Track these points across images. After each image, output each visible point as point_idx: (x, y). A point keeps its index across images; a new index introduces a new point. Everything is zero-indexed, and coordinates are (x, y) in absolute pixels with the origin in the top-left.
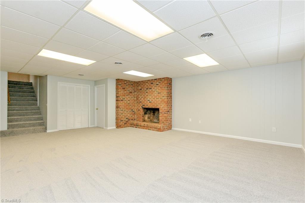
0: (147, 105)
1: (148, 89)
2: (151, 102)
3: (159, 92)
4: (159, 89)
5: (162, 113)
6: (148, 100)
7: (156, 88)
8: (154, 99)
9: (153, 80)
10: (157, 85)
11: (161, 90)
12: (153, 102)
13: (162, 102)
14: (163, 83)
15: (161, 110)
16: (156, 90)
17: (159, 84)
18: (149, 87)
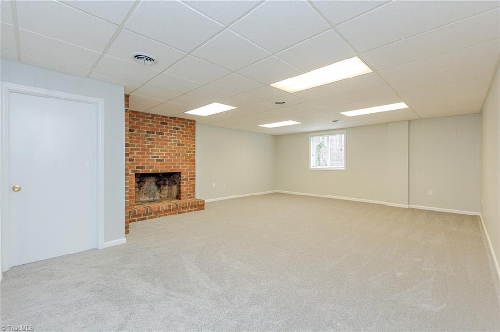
0: (152, 167)
1: (153, 133)
2: (162, 161)
3: (181, 143)
4: (181, 137)
5: (186, 180)
6: (154, 157)
7: (175, 135)
8: (169, 154)
9: (166, 117)
10: (177, 129)
11: (184, 140)
12: (167, 161)
13: (186, 161)
14: (189, 129)
15: (185, 175)
16: (175, 138)
17: (181, 128)
18: (156, 130)
